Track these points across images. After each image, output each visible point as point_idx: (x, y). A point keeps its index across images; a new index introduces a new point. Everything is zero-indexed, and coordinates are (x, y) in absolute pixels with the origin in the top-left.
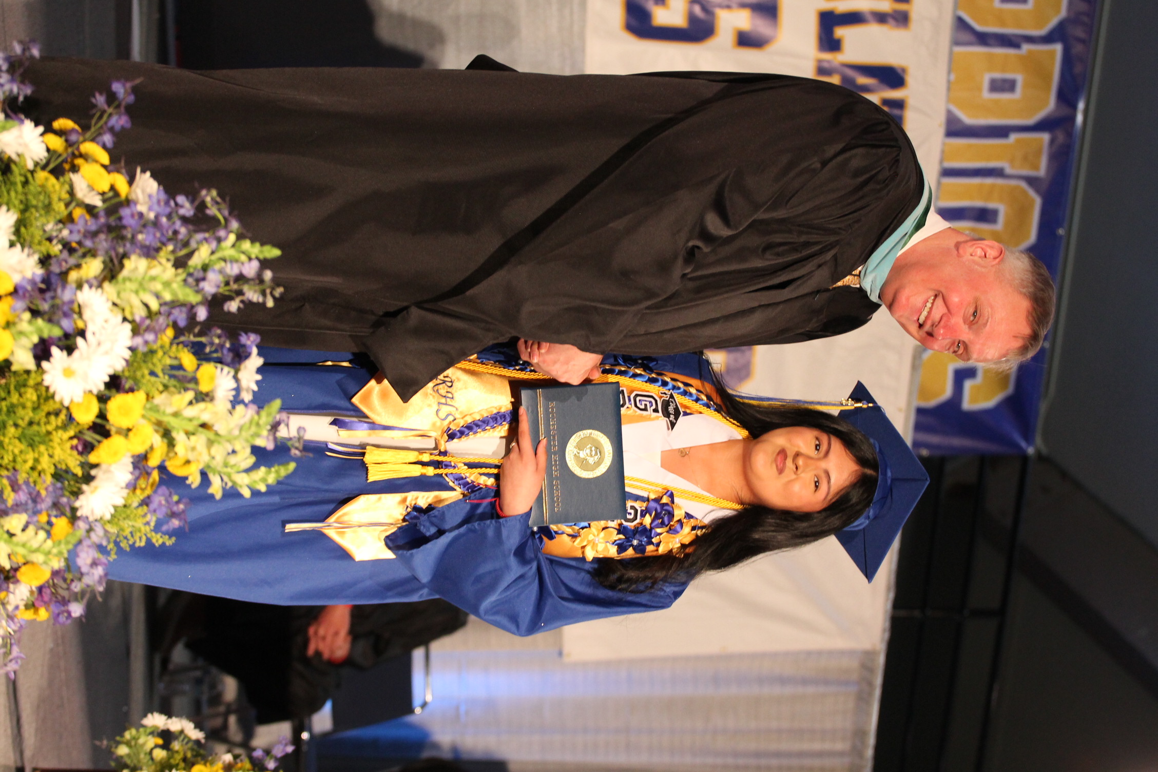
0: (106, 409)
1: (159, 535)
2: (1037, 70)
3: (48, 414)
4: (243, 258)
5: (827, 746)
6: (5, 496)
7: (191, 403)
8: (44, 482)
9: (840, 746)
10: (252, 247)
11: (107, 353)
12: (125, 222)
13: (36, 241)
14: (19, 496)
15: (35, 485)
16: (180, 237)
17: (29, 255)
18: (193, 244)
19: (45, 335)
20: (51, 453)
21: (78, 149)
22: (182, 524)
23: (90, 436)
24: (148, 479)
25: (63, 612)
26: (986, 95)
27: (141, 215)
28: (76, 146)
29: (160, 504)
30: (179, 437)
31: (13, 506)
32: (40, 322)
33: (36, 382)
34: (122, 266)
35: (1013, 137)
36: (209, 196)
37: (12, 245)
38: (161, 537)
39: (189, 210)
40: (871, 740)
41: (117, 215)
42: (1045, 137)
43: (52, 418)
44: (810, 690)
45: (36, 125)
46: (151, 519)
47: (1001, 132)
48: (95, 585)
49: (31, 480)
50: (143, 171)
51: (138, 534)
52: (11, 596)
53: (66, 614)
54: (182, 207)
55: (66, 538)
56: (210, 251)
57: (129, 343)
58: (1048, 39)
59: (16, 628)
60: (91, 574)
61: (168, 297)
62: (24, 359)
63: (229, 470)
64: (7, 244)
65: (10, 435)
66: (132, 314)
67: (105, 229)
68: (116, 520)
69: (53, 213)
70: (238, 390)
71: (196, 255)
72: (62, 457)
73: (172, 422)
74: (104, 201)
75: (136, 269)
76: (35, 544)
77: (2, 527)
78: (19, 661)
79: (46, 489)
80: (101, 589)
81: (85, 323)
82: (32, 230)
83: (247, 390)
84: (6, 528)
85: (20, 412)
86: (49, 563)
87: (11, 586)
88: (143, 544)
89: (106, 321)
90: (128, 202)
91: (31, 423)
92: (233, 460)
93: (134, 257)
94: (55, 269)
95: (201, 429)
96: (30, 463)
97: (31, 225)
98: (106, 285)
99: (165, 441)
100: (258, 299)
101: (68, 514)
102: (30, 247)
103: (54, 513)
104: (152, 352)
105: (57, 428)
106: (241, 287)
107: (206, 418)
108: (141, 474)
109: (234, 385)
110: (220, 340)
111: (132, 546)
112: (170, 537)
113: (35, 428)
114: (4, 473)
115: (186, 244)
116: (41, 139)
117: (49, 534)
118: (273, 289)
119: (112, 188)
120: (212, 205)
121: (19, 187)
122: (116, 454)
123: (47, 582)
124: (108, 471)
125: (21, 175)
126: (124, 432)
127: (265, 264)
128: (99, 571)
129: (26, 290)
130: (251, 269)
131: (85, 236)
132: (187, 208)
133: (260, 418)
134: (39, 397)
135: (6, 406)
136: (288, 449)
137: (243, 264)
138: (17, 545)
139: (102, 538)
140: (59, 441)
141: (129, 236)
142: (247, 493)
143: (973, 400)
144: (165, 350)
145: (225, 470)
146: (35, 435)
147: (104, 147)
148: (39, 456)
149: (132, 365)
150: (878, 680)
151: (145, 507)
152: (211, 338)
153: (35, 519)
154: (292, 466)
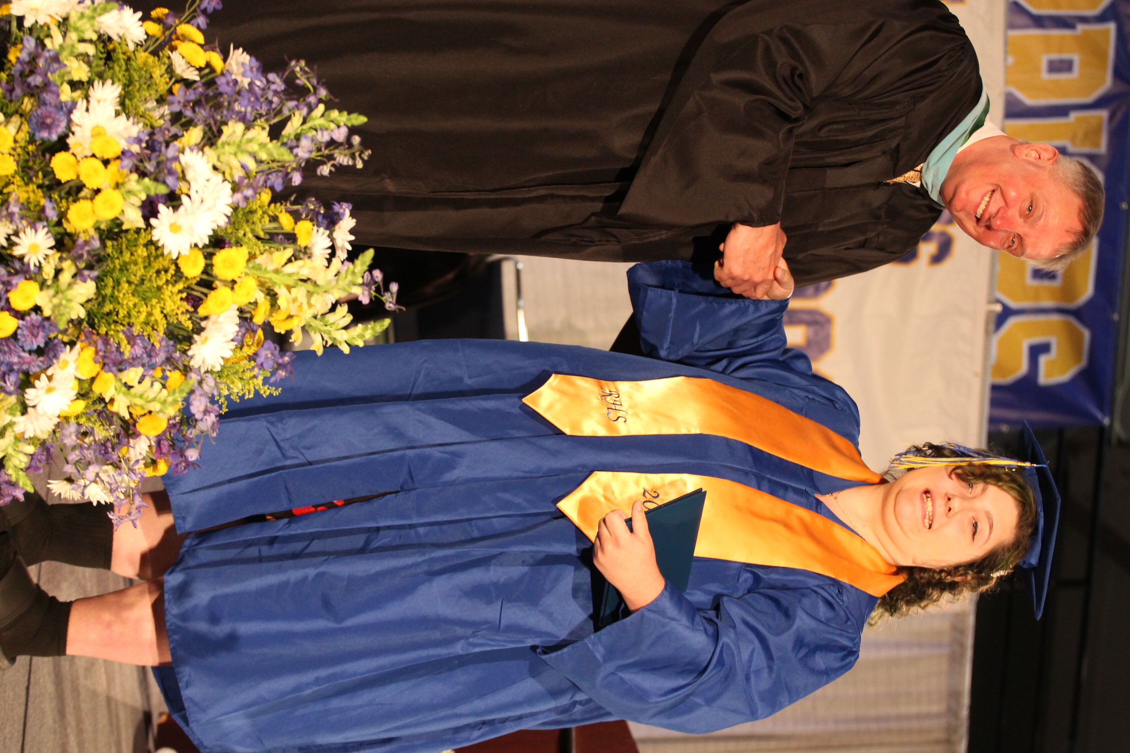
0: (212, 265)
1: (266, 388)
2: (1093, 50)
3: (158, 272)
4: (333, 126)
5: (924, 709)
6: (122, 350)
7: (289, 261)
8: (158, 335)
9: (936, 708)
10: (340, 116)
11: (209, 209)
12: (221, 89)
13: (140, 113)
14: (135, 350)
15: (149, 339)
16: (274, 106)
17: (133, 124)
18: (286, 112)
19: (152, 193)
20: (162, 305)
21: (175, 32)
22: (287, 375)
23: (198, 292)
24: (254, 337)
25: (181, 462)
26: (1045, 76)
27: (236, 82)
28: (173, 29)
29: (267, 358)
30: (282, 292)
31: (128, 359)
32: (147, 180)
33: (145, 241)
34: (220, 132)
35: (1074, 116)
36: (298, 67)
37: (117, 114)
38: (268, 388)
39: (279, 86)
40: (966, 700)
41: (215, 86)
42: (1104, 114)
43: (163, 273)
44: (904, 653)
45: (135, 12)
46: (259, 374)
47: (1061, 111)
48: (208, 430)
49: (145, 334)
50: (236, 48)
51: (247, 387)
52: (131, 450)
53: (184, 464)
54: (273, 83)
55: (179, 387)
56: (301, 120)
57: (230, 201)
58: (1102, 18)
59: (137, 480)
60: (204, 420)
61: (264, 156)
62: (133, 218)
63: (328, 328)
64: (113, 114)
65: (124, 291)
66: (232, 176)
67: (203, 99)
68: (226, 373)
69: (154, 87)
70: (333, 248)
71: (289, 124)
72: (173, 308)
73: (274, 277)
74: (201, 77)
75: (234, 132)
76: (152, 396)
77: (120, 380)
78: (142, 510)
79: (160, 343)
80: (215, 435)
81: (189, 183)
82: (135, 100)
83: (342, 248)
84: (123, 381)
85: (133, 268)
86: (166, 411)
87: (131, 441)
88: (251, 396)
89: (208, 180)
90: (222, 74)
91: (142, 281)
92: (331, 318)
93: (230, 123)
94: (159, 137)
95: (300, 283)
96: (143, 317)
97: (135, 97)
98: (207, 149)
99: (268, 298)
100: (348, 162)
101: (181, 368)
102: (134, 118)
103: (169, 368)
104: (252, 212)
105: (167, 281)
106: (332, 152)
107: (305, 273)
108: (247, 330)
109: (331, 244)
110: (315, 207)
111: (242, 397)
112: (276, 389)
113: (147, 284)
114: (120, 328)
115: (280, 112)
116: (140, 23)
117: (164, 386)
118: (361, 153)
119: (208, 65)
120: (301, 75)
121: (123, 63)
122: (223, 303)
123: (164, 433)
124: (216, 322)
125: (124, 53)
126: (230, 285)
127: (353, 130)
128: (212, 418)
129: (132, 155)
130: (340, 135)
131: (185, 106)
132: (278, 84)
133: (354, 268)
134: (149, 256)
135: (120, 266)
136: (382, 304)
137: (332, 131)
138: (135, 396)
139: (213, 389)
140: (170, 294)
141: (226, 104)
142: (346, 350)
143: (1048, 375)
144: (264, 209)
145: (325, 328)
146: (146, 291)
147: (198, 28)
148: (152, 309)
149: (234, 223)
150: (969, 641)
151: (253, 363)
152: (307, 206)
153: (151, 372)
154: (387, 322)
